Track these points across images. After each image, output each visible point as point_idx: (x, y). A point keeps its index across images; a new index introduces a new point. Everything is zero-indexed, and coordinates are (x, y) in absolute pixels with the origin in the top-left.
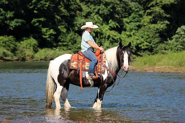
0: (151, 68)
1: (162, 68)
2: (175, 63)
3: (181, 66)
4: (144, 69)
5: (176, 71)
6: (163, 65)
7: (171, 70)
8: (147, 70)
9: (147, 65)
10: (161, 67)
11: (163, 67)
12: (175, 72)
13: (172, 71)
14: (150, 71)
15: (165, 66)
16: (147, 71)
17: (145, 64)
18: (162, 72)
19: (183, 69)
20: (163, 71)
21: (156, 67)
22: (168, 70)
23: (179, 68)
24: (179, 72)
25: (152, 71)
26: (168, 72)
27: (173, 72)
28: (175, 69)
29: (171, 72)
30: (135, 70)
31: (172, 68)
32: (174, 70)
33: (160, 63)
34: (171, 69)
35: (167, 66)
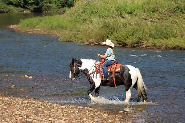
0: (31, 30)
1: (39, 30)
3: (52, 29)
4: (26, 31)
6: (40, 28)
8: (28, 31)
9: (29, 27)
11: (40, 29)
12: (48, 34)
13: (45, 33)
14: (30, 33)
15: (41, 29)
16: (29, 33)
17: (27, 26)
18: (39, 34)
20: (39, 33)
21: (35, 30)
22: (43, 32)
25: (32, 33)
26: (43, 33)
27: (46, 34)
30: (20, 31)
31: (46, 31)
32: (47, 33)
33: (38, 26)
35: (43, 29)
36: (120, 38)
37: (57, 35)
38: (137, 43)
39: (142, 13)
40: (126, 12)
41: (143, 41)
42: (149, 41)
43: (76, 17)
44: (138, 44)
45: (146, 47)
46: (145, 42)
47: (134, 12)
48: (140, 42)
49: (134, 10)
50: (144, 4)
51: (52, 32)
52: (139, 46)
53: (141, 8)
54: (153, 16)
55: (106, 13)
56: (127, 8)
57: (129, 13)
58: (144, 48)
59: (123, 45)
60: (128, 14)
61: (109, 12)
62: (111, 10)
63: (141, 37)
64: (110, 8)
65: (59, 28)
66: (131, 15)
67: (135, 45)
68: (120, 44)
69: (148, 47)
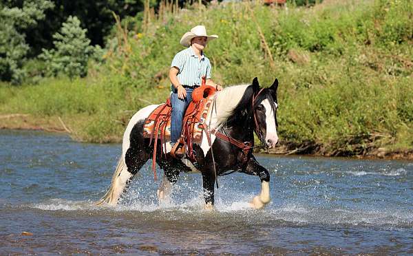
1: (5, 119)
2: (36, 108)
3: (49, 115)
5: (36, 125)
6: (7, 113)
7: (25, 124)
10: (6, 116)
11: (8, 116)
12: (34, 128)
13: (26, 126)
15: (13, 115)
18: (4, 128)
19: (50, 121)
20: (6, 126)
22: (18, 124)
23: (44, 120)
24: (43, 128)
26: (18, 127)
27: (28, 128)
28: (34, 122)
29: (24, 128)
32: (32, 125)
34: (25, 121)
35: (18, 115)
36: (291, 123)
37: (64, 130)
38: (356, 140)
39: (360, 48)
40: (301, 46)
41: (378, 135)
42: (400, 135)
43: (128, 74)
44: (359, 145)
45: (388, 154)
46: (386, 137)
47: (329, 45)
48: (367, 137)
49: (331, 38)
50: (366, 17)
51: (48, 123)
52: (361, 151)
53: (354, 29)
54: (401, 55)
55: (231, 49)
56: (303, 32)
57: (313, 49)
58: (381, 158)
59: (301, 149)
60: (308, 53)
61: (242, 49)
62: (249, 41)
63: (371, 121)
64: (245, 34)
65: (70, 110)
66: (319, 53)
67: (350, 148)
68: (292, 147)
69: (399, 156)
